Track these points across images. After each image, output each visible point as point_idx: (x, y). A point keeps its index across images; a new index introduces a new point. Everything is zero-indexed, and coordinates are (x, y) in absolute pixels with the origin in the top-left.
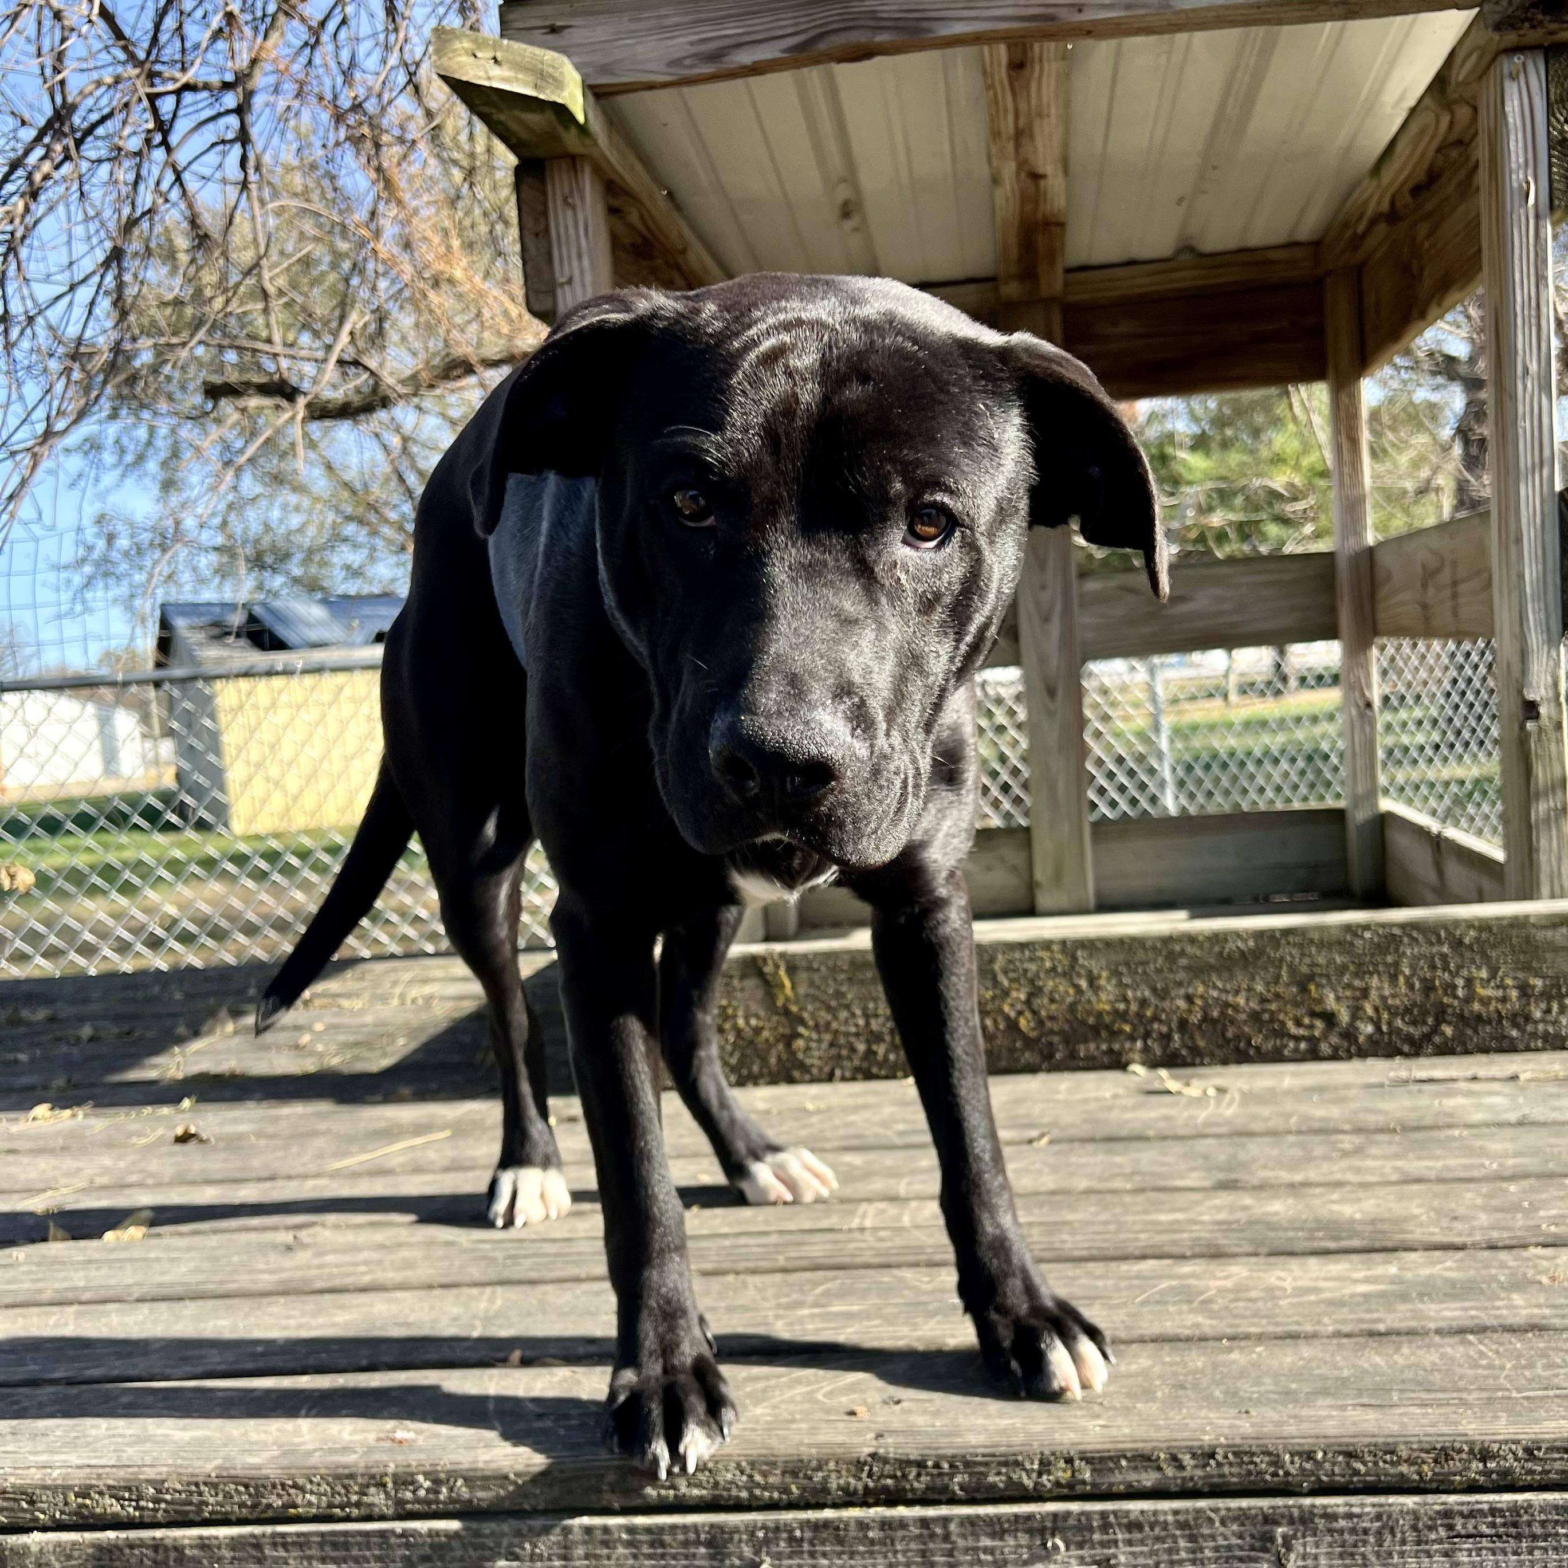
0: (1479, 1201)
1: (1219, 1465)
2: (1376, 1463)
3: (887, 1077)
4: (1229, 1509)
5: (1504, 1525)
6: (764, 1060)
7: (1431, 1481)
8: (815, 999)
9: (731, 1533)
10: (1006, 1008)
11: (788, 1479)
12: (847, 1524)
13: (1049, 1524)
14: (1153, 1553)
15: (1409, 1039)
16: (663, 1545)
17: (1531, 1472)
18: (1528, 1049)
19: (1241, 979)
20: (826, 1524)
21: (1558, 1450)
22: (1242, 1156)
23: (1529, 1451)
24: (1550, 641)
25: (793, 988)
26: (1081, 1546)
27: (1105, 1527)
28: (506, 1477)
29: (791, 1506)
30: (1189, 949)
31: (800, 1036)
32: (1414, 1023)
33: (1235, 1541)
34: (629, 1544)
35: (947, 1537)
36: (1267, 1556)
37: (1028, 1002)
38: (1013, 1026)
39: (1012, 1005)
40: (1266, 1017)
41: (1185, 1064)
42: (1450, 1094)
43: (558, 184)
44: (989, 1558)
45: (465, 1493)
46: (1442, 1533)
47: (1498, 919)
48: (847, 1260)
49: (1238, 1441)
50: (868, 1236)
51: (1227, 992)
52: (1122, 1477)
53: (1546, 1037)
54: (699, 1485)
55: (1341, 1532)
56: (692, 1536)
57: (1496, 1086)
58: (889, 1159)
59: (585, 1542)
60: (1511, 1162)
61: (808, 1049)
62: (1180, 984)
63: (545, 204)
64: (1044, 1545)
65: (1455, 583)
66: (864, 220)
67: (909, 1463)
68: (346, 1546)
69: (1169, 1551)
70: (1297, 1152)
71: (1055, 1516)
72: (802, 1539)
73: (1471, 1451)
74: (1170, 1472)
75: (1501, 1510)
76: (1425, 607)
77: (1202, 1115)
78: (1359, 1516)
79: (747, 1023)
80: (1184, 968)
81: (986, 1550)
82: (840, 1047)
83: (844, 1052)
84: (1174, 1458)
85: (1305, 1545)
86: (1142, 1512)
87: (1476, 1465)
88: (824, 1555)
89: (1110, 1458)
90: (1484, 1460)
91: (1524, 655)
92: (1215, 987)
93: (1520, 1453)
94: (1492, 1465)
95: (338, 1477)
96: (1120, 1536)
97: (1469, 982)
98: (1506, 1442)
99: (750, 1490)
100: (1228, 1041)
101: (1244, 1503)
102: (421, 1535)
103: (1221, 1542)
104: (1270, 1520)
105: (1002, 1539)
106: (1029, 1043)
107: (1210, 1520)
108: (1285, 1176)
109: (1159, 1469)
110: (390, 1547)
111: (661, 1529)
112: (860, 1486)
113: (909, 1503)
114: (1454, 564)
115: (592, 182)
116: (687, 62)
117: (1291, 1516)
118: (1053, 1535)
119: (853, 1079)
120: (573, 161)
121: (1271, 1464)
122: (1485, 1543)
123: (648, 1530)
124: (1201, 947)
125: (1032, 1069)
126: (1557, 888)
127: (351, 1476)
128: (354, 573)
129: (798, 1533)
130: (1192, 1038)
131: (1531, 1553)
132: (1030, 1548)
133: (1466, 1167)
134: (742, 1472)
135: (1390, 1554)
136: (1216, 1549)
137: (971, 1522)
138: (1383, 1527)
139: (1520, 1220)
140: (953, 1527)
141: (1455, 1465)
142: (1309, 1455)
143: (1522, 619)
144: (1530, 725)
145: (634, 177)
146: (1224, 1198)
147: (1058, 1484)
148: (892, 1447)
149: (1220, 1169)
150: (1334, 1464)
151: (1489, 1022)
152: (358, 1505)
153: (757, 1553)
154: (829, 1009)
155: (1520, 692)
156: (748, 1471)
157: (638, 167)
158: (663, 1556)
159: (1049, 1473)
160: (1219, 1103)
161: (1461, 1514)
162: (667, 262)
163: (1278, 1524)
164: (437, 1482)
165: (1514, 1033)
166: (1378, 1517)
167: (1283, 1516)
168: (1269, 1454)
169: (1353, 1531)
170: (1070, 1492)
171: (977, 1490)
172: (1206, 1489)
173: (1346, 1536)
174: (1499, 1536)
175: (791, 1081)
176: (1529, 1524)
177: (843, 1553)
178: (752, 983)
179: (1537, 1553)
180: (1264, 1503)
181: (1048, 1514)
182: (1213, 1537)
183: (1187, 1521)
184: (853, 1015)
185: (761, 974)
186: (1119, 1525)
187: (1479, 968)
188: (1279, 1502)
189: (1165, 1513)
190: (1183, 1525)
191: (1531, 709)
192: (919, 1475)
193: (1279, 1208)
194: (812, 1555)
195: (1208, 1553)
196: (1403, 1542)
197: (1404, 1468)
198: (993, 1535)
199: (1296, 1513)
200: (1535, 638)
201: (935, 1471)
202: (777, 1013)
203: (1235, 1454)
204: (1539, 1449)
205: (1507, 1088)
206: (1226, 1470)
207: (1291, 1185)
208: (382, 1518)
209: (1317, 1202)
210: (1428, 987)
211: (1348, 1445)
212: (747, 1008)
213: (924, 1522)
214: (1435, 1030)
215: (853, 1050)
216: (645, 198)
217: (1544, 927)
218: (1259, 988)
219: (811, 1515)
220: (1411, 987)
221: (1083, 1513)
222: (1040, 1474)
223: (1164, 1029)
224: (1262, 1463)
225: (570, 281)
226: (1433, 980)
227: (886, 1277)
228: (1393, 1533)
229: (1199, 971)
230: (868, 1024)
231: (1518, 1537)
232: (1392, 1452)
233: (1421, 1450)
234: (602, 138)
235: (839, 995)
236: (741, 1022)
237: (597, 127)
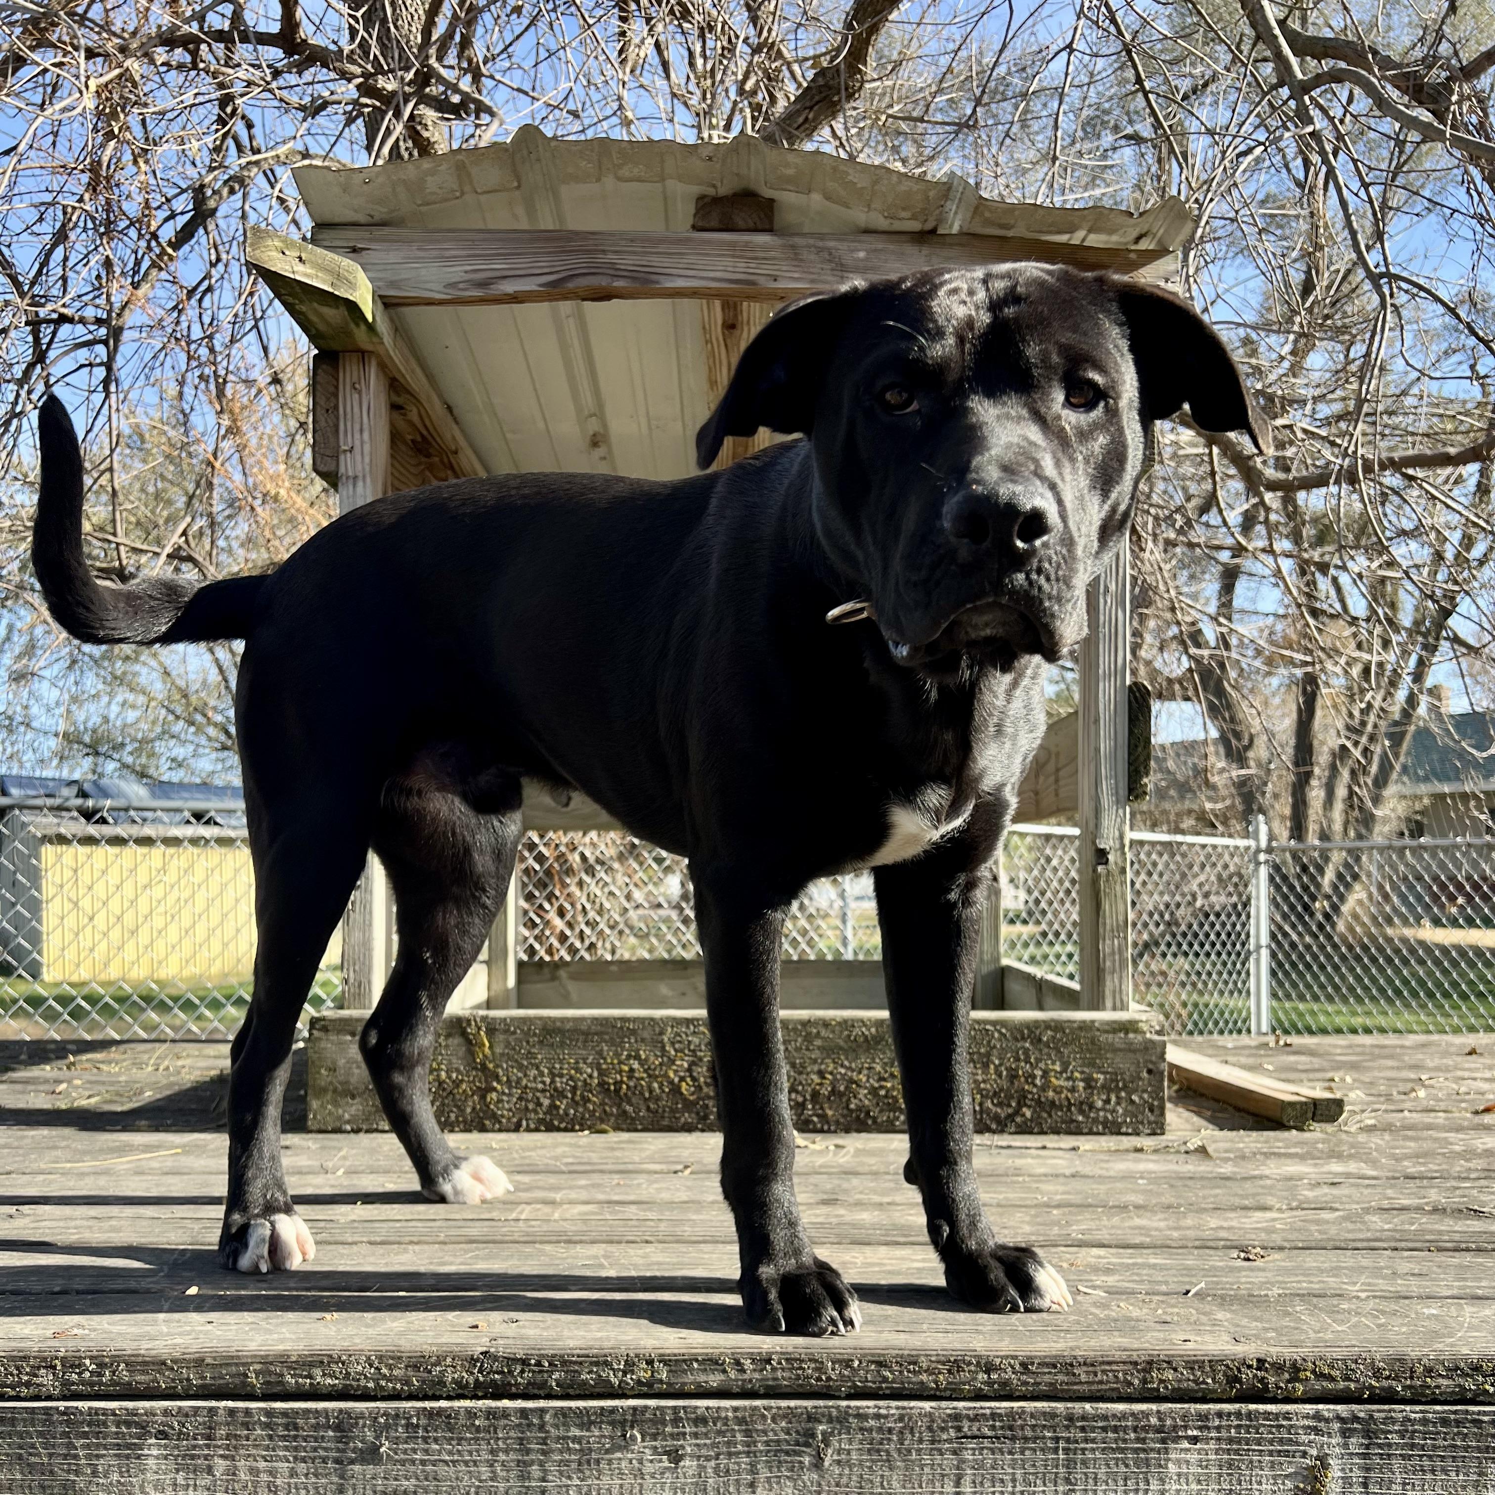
0: (1027, 1219)
1: (774, 1369)
2: (901, 1372)
3: (566, 1130)
4: (779, 1408)
5: (1002, 1428)
6: (461, 1110)
7: (946, 1389)
8: (510, 1058)
9: (357, 1418)
10: (671, 1074)
11: (410, 1373)
12: (457, 1413)
13: (629, 1418)
14: (714, 1445)
15: (996, 1118)
16: (296, 1428)
17: (1025, 1383)
18: (1091, 1133)
19: (864, 1060)
20: (440, 1412)
21: (1047, 1365)
22: (845, 1185)
23: (1024, 1365)
24: (1118, 802)
25: (491, 1047)
26: (654, 1437)
27: (676, 1421)
28: (164, 1363)
29: (411, 1397)
30: (823, 1033)
31: (495, 1089)
32: (1000, 1104)
33: (783, 1436)
34: (267, 1426)
35: (542, 1427)
36: (808, 1450)
37: (689, 1070)
38: (676, 1090)
39: (676, 1072)
40: (882, 1093)
41: (815, 1131)
42: (1021, 1156)
43: (349, 372)
44: (577, 1446)
45: (125, 1376)
46: (952, 1433)
47: (1069, 1021)
48: (499, 1238)
49: (790, 1350)
50: (521, 1223)
51: (853, 1071)
52: (692, 1379)
53: (1105, 1123)
54: (333, 1376)
55: (870, 1430)
56: (323, 1420)
57: (1060, 1153)
58: (552, 1180)
59: (228, 1424)
60: (1058, 1197)
61: (500, 1101)
62: (815, 1061)
63: (337, 387)
64: (624, 1436)
65: (1058, 770)
66: (610, 451)
67: (516, 1360)
68: (13, 1422)
69: (728, 1444)
70: (892, 1185)
71: (635, 1409)
72: (417, 1426)
73: (978, 1363)
74: (733, 1374)
75: (1000, 1415)
76: (1037, 793)
77: (820, 1161)
78: (886, 1417)
79: (449, 1077)
80: (819, 1048)
81: (575, 1439)
82: (527, 1101)
83: (531, 1106)
84: (738, 1363)
85: (840, 1441)
86: (707, 1408)
87: (982, 1376)
88: (436, 1440)
89: (685, 1361)
90: (988, 1372)
91: (1097, 812)
92: (842, 1066)
93: (1017, 1367)
94: (994, 1376)
95: (12, 1359)
96: (688, 1430)
97: (1045, 1073)
98: (1007, 1357)
99: (376, 1381)
100: (851, 1111)
101: (793, 1403)
102: (81, 1413)
103: (771, 1435)
104: (812, 1418)
105: (588, 1430)
106: (689, 1105)
107: (764, 1417)
108: (876, 1199)
109: (724, 1371)
110: (52, 1423)
111: (296, 1412)
112: (471, 1380)
113: (513, 1397)
114: (1058, 754)
115: (377, 376)
116: (461, 286)
117: (830, 1415)
118: (632, 1427)
119: (537, 1130)
120: (363, 355)
121: (816, 1369)
122: (986, 1443)
123: (285, 1414)
124: (833, 1032)
125: (688, 1129)
126: (1118, 1004)
127: (25, 1358)
128: (177, 763)
129: (414, 1420)
130: (822, 1108)
131: (1022, 1453)
132: (612, 1438)
133: (1021, 1199)
134: (371, 1366)
135: (909, 1451)
136: (767, 1443)
137: (563, 1413)
138: (904, 1428)
139: (1056, 1230)
140: (547, 1417)
141: (965, 1376)
142: (847, 1363)
143: (1097, 784)
144: (1100, 868)
145: (415, 380)
146: (824, 1210)
147: (639, 1382)
148: (501, 1348)
149: (825, 1193)
150: (867, 1372)
151: (1060, 1108)
152: (28, 1384)
153: (377, 1437)
154: (521, 1067)
155: (1094, 843)
156: (376, 1364)
157: (418, 371)
158: (295, 1438)
159: (633, 1372)
160: (835, 1154)
161: (968, 1417)
162: (442, 461)
163: (820, 1422)
164: (101, 1365)
165: (1080, 1118)
166: (901, 1418)
167: (823, 1415)
168: (816, 1361)
169: (880, 1430)
170: (648, 1390)
171: (571, 1386)
172: (762, 1391)
173: (875, 1435)
174: (998, 1438)
175: (483, 1129)
176: (1022, 1428)
177: (452, 1439)
178: (456, 1041)
179: (1027, 1452)
180: (809, 1404)
181: (629, 1407)
182: (765, 1432)
183: (744, 1418)
184: (542, 1074)
185: (464, 1034)
186: (688, 1419)
187: (1054, 1063)
188: (821, 1403)
189: (727, 1409)
190: (741, 1421)
191: (1101, 855)
192: (523, 1371)
193: (865, 1216)
194: (425, 1440)
195: (760, 1446)
196: (921, 1441)
197: (924, 1377)
198: (581, 1426)
199: (834, 1413)
200: (1106, 799)
201: (536, 1369)
202: (475, 1069)
203: (787, 1360)
204: (1032, 1364)
205: (1068, 1155)
206: (779, 1374)
207: (881, 1204)
208: (49, 1398)
209: (897, 1214)
210: (1013, 1076)
211: (879, 1355)
212: (450, 1062)
213: (524, 1413)
214: (1017, 1112)
215: (539, 1104)
216: (423, 398)
217: (1107, 1032)
218: (878, 1068)
219: (428, 1404)
220: (1000, 1076)
221: (658, 1408)
222: (625, 1373)
223: (800, 1099)
224: (809, 1369)
225: (351, 450)
226: (1016, 1070)
227: (528, 1249)
228: (912, 1433)
229: (830, 1051)
230: (553, 1082)
231: (1013, 1439)
232: (915, 1363)
233: (938, 1362)
234: (387, 339)
235: (530, 1055)
236: (443, 1075)
237: (383, 327)
